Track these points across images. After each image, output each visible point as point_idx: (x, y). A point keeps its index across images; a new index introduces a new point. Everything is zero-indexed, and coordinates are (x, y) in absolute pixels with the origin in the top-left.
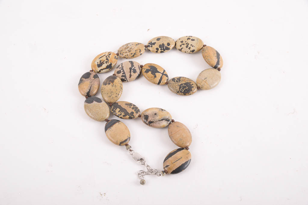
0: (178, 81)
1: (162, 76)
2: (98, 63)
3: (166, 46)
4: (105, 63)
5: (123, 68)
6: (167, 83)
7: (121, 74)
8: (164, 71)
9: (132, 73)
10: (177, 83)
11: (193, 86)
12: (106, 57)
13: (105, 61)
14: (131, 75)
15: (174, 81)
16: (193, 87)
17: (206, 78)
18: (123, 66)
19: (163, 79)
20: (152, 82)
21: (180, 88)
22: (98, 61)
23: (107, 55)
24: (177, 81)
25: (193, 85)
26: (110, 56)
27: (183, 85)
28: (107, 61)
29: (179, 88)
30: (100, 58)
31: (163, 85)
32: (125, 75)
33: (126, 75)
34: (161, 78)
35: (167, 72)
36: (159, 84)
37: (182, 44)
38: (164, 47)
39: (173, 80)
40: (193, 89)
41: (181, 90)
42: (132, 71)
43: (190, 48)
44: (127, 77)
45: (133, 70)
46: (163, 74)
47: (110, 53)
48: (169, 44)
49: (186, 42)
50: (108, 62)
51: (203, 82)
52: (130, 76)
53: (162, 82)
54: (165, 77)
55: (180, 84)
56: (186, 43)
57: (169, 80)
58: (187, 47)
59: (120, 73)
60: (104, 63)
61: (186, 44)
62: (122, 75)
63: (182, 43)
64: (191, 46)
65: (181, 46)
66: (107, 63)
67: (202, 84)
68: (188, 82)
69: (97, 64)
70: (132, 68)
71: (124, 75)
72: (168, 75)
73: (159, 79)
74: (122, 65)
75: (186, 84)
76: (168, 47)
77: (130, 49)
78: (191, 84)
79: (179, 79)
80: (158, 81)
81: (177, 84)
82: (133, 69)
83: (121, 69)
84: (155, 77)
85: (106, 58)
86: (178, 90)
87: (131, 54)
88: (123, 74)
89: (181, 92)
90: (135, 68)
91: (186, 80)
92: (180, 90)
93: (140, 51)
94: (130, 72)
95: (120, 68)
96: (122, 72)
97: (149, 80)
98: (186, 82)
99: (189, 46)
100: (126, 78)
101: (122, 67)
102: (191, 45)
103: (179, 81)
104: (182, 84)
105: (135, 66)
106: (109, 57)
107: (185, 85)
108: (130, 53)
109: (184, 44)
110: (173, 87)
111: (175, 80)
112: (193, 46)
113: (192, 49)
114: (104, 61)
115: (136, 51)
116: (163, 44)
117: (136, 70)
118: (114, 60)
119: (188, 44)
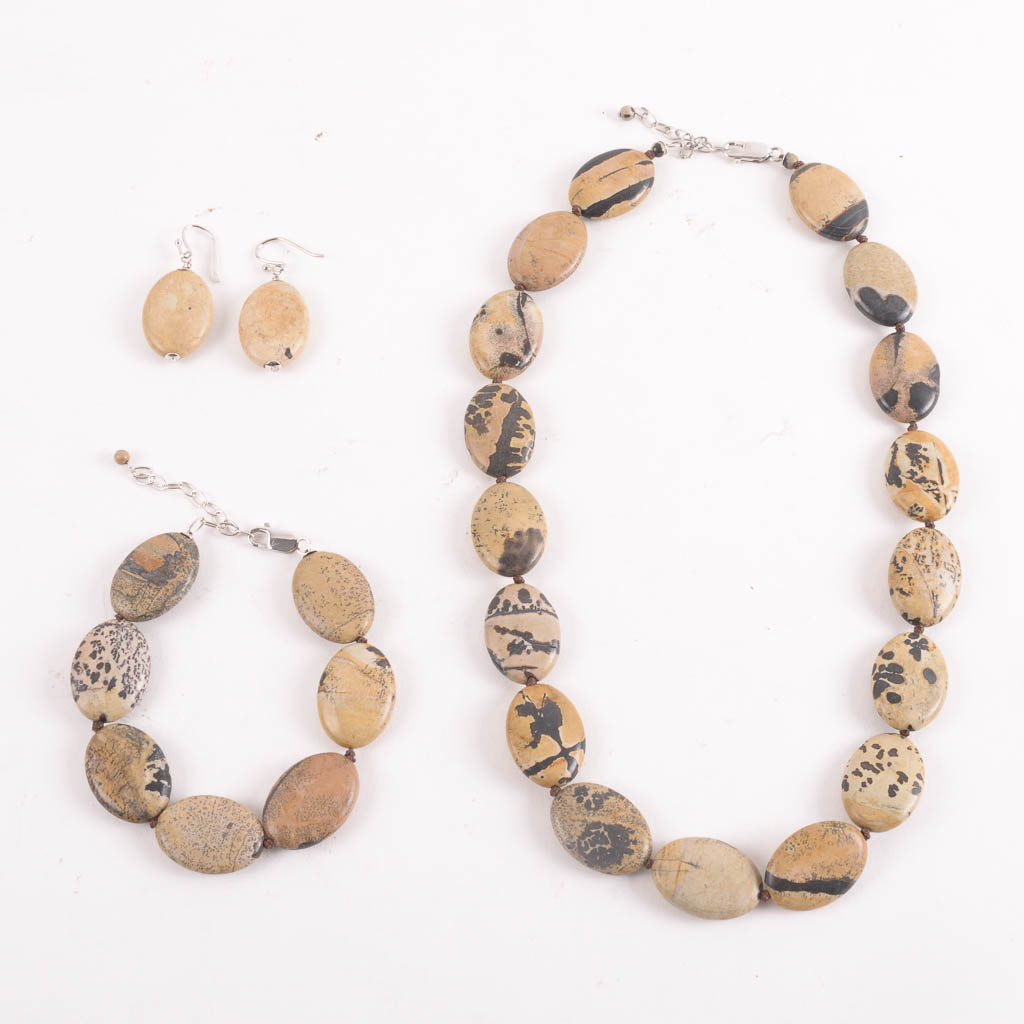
0: (593, 806)
2: (925, 450)
3: (888, 685)
4: (912, 468)
5: (535, 611)
7: (515, 600)
8: (579, 746)
9: (509, 638)
10: (585, 811)
11: (632, 847)
12: (934, 483)
13: (919, 472)
14: (503, 634)
15: (580, 800)
16: (631, 852)
18: (545, 614)
20: (514, 753)
21: (584, 836)
22: (932, 453)
23: (940, 486)
24: (588, 805)
25: (635, 842)
26: (930, 496)
27: (602, 830)
28: (916, 477)
29: (579, 834)
30: (940, 465)
32: (510, 613)
33: (507, 617)
34: (549, 762)
36: (529, 773)
37: (883, 751)
38: (886, 680)
39: (580, 792)
41: (583, 845)
42: (515, 637)
43: (857, 773)
44: (500, 617)
45: (523, 642)
46: (565, 752)
47: (942, 499)
48: (895, 699)
49: (889, 764)
50: (911, 478)
52: (502, 631)
55: (592, 818)
56: (885, 766)
59: (519, 598)
60: (913, 464)
61: (879, 765)
62: (512, 604)
63: (886, 754)
64: (864, 779)
65: (876, 746)
66: (909, 475)
68: (626, 825)
69: (924, 445)
70: (530, 642)
71: (511, 609)
73: (541, 760)
74: (547, 611)
75: (613, 829)
76: (884, 694)
77: (927, 566)
78: (632, 837)
79: (600, 800)
80: (532, 765)
81: (580, 817)
82: (526, 643)
83: (532, 606)
84: (534, 744)
85: (928, 478)
86: (576, 839)
87: (904, 559)
88: (515, 607)
89: (580, 851)
90: (528, 652)
91: (621, 814)
92: (580, 844)
93: (902, 591)
94: (515, 632)
95: (538, 602)
96: (523, 607)
98: (619, 823)
99: (867, 774)
100: (498, 613)
101: (541, 612)
102: (870, 781)
103: (596, 809)
104: (599, 823)
105: (533, 653)
106: (927, 491)
107: (606, 834)
108: (910, 560)
109: (880, 756)
110: (563, 819)
111: (585, 799)
112: (864, 785)
113: (855, 783)
114: (920, 468)
115: (910, 578)
116: (901, 680)
117: (519, 653)
118: (911, 499)
119: (877, 769)
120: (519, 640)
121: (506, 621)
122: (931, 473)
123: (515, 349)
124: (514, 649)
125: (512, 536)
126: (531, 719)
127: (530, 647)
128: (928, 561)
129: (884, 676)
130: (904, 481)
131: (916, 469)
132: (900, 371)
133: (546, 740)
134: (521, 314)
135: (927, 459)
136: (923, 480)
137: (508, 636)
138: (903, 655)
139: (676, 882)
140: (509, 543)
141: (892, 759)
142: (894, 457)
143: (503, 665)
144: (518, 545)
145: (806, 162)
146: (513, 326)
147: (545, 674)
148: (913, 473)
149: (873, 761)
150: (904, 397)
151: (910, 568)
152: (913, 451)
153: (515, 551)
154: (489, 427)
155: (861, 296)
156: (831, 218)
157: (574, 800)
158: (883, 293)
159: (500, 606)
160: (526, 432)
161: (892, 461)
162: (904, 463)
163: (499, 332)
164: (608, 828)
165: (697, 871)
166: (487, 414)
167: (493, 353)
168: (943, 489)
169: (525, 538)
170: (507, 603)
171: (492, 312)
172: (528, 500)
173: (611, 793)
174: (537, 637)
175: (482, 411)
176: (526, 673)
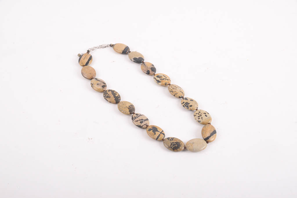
1: (160, 134)
5: (140, 116)
6: (163, 140)
8: (163, 131)
11: (181, 145)
16: (181, 146)
17: (194, 143)
18: (142, 116)
19: (161, 136)
20: (152, 138)
21: (171, 145)
24: (170, 140)
25: (181, 144)
31: (160, 141)
34: (159, 135)
35: (165, 132)
36: (157, 139)
39: (168, 138)
40: (180, 147)
43: (199, 119)
46: (161, 133)
47: (168, 80)
48: (191, 106)
51: (190, 145)
53: (159, 138)
54: (162, 136)
55: (172, 142)
57: (165, 138)
58: (198, 117)
61: (200, 115)
64: (201, 118)
65: (196, 114)
67: (188, 145)
68: (179, 142)
69: (159, 75)
72: (165, 135)
73: (158, 136)
75: (177, 143)
76: (189, 107)
78: (180, 143)
79: (172, 139)
80: (157, 137)
81: (170, 142)
84: (155, 134)
86: (170, 146)
89: (171, 148)
91: (177, 140)
93: (176, 94)
95: (140, 114)
96: (138, 116)
97: (150, 136)
99: (200, 117)
106: (165, 80)
109: (199, 114)
110: (166, 143)
112: (202, 119)
113: (200, 120)
116: (189, 104)
117: (143, 123)
118: (164, 83)
119: (201, 115)
120: (141, 121)
121: (137, 119)
122: (164, 77)
123: (103, 84)
124: (141, 122)
125: (128, 107)
126: (152, 131)
127: (144, 121)
128: (175, 88)
129: (186, 105)
130: (161, 81)
131: (161, 78)
132: (147, 67)
133: (156, 132)
134: (98, 80)
135: (161, 76)
136: (163, 79)
137: (139, 121)
138: (185, 101)
139: (192, 147)
140: (129, 108)
141: (201, 113)
142: (156, 79)
143: (141, 126)
144: (131, 108)
145: (114, 44)
146: (99, 82)
147: (149, 124)
148: (161, 79)
149: (199, 115)
150: (150, 70)
151: (174, 90)
152: (158, 77)
153: (131, 109)
154: (110, 96)
155: (134, 60)
156: (123, 50)
157: (168, 140)
158: (138, 57)
159: (134, 118)
160: (117, 93)
161: (156, 80)
162: (158, 79)
163: (98, 84)
164: (175, 143)
165: (194, 144)
166: (108, 95)
167: (100, 87)
168: (167, 78)
169: (131, 106)
170: (135, 117)
171: (94, 83)
172: (126, 102)
173: (174, 138)
174: (144, 119)
175: (107, 95)
176: (146, 125)
